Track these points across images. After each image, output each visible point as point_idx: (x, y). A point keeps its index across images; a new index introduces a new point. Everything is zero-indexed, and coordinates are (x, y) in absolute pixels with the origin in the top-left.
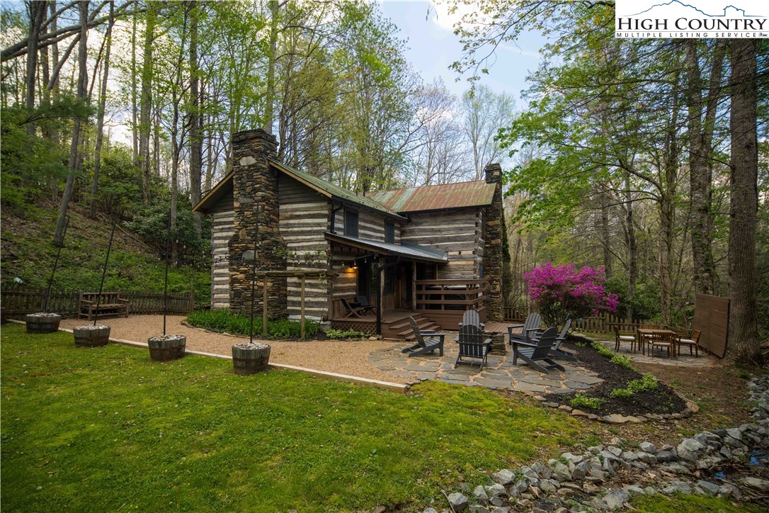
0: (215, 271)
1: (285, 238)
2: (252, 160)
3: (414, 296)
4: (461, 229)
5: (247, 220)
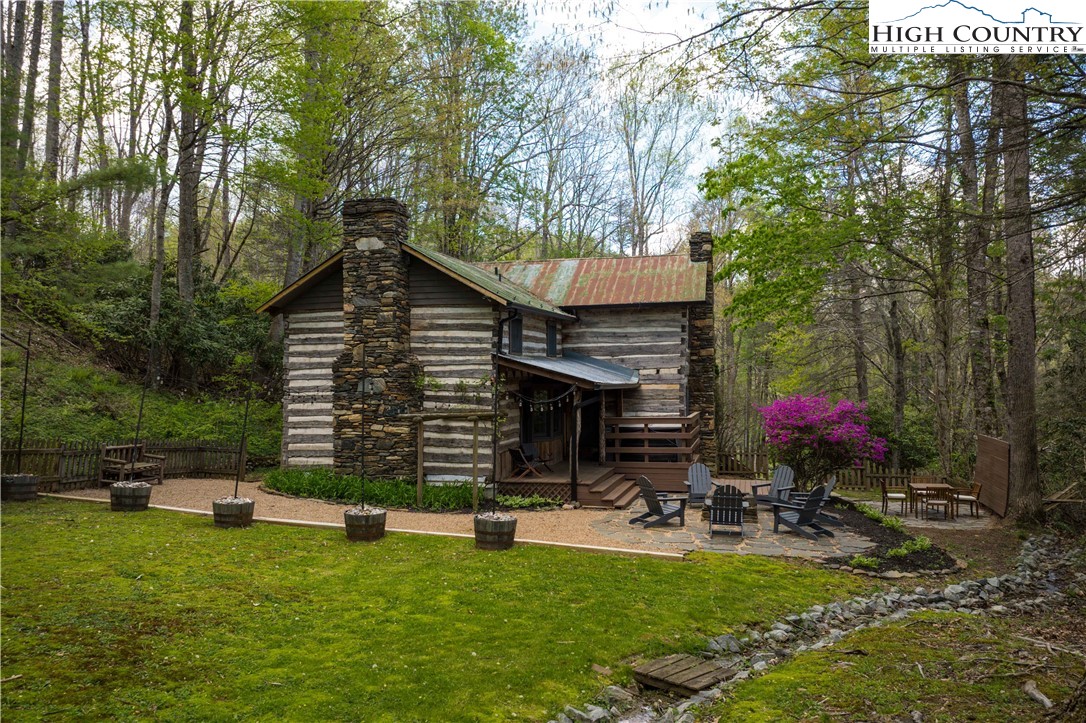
0: (290, 407)
1: (420, 358)
2: (378, 244)
3: (603, 442)
4: (659, 335)
5: (367, 331)
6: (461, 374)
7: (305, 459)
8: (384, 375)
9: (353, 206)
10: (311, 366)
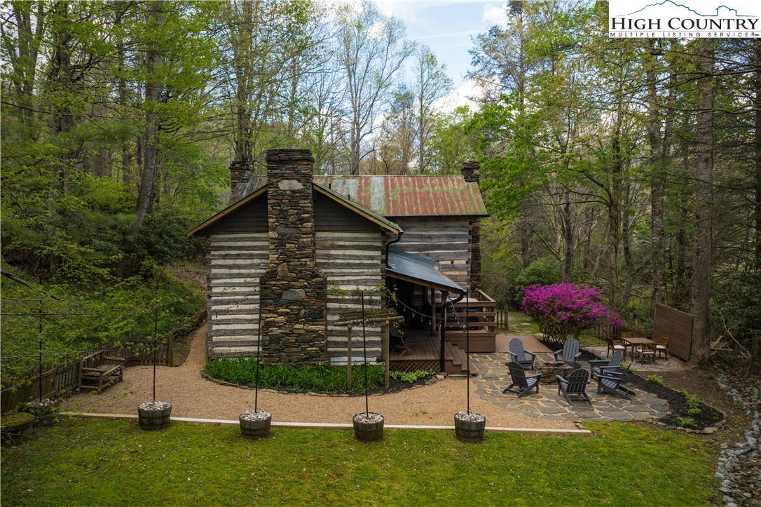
0: (213, 308)
1: (324, 271)
2: (297, 185)
3: (434, 320)
4: (454, 237)
5: (289, 253)
6: (356, 283)
7: (228, 348)
8: (304, 287)
9: (276, 155)
10: (231, 276)
